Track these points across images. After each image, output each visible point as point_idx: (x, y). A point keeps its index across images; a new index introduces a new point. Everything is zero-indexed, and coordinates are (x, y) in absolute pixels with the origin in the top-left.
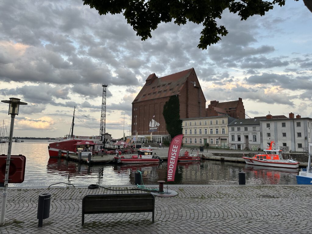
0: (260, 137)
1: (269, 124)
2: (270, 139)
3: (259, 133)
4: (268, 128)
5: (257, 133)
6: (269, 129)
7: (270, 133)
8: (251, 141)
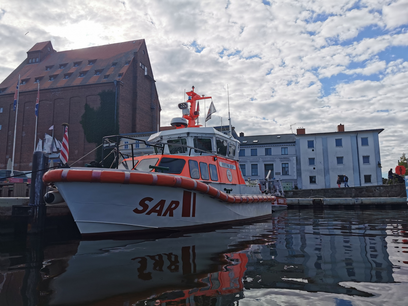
0: (295, 166)
1: (313, 141)
2: (314, 168)
3: (295, 158)
4: (311, 150)
5: (291, 158)
6: (313, 150)
7: (314, 159)
8: (278, 174)
